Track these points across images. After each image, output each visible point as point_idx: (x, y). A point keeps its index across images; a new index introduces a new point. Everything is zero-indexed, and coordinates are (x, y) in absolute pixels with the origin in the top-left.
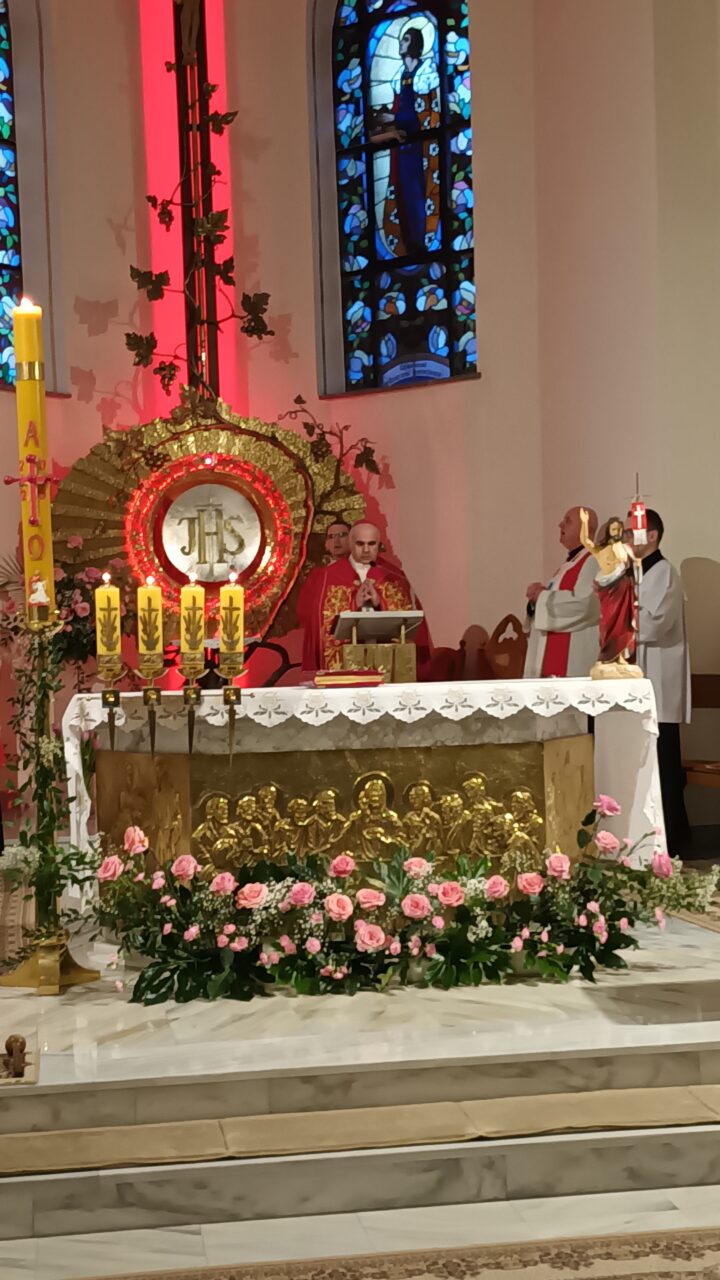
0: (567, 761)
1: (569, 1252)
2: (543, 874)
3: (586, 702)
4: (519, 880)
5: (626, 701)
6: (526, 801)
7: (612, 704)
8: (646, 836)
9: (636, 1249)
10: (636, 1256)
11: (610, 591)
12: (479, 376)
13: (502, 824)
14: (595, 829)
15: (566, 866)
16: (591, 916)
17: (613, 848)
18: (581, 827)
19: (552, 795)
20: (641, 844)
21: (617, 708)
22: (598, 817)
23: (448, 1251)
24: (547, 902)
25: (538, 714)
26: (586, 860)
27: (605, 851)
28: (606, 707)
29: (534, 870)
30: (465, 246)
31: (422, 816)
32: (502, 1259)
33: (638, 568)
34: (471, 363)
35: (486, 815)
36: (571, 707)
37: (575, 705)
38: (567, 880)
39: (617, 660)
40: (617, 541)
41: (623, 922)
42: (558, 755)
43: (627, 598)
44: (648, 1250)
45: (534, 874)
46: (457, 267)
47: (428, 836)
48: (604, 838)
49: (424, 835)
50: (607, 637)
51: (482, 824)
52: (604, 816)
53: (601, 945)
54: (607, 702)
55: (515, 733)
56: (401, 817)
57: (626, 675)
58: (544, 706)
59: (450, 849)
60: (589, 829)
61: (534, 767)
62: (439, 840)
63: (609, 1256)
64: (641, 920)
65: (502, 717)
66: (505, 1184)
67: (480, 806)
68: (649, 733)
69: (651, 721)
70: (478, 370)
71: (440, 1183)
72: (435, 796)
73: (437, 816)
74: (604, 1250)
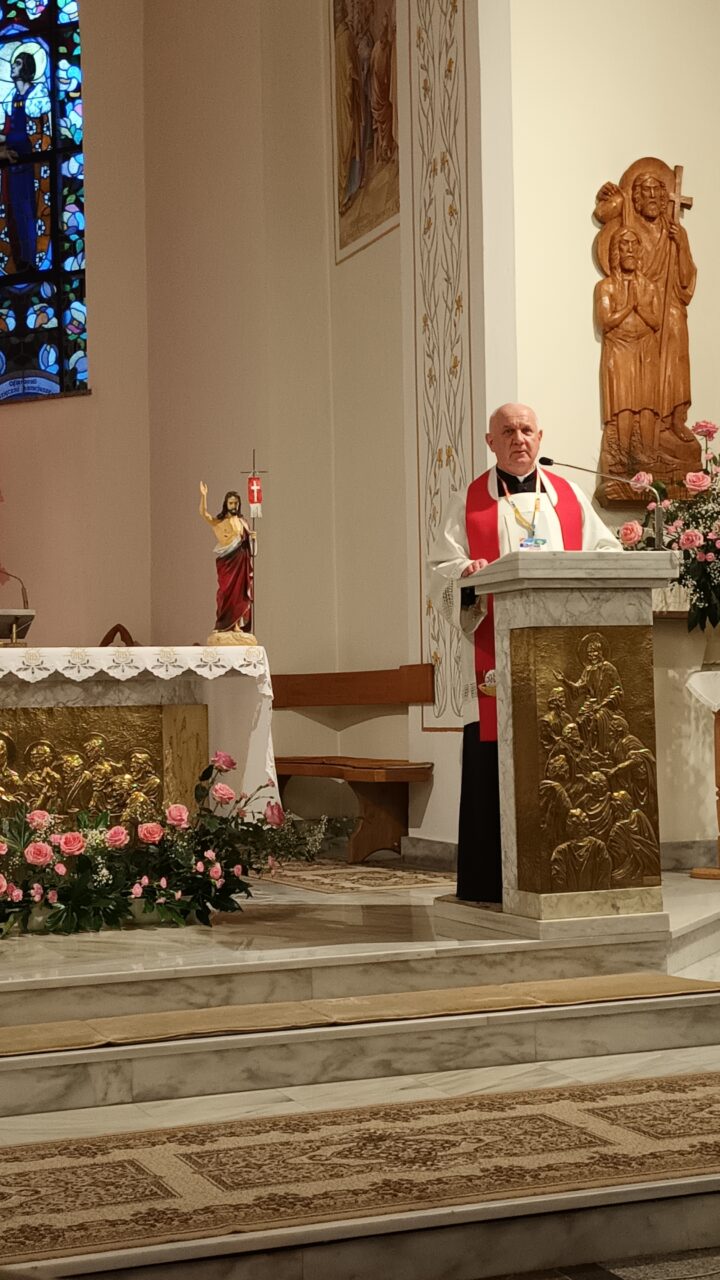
0: (184, 727)
1: (194, 1133)
2: (163, 824)
3: (204, 666)
4: (139, 829)
5: (242, 666)
6: (144, 762)
7: (228, 668)
8: (261, 787)
9: (257, 1128)
10: (258, 1133)
11: (227, 562)
12: (89, 392)
13: (120, 784)
14: (212, 783)
15: (185, 816)
16: (208, 863)
17: (230, 799)
18: (199, 782)
19: (170, 758)
20: (254, 798)
21: (233, 672)
22: (215, 771)
23: (77, 1141)
24: (166, 851)
25: (158, 677)
26: (203, 813)
27: (223, 802)
28: (222, 671)
29: (154, 821)
30: (76, 267)
31: (44, 775)
32: (131, 1141)
33: (254, 540)
34: (81, 381)
35: (105, 776)
36: (190, 672)
37: (193, 668)
38: (187, 829)
39: (233, 629)
40: (234, 514)
41: (237, 870)
42: (175, 721)
43: (243, 568)
44: (268, 1128)
45: (154, 824)
46: (68, 288)
47: (48, 794)
48: (221, 788)
49: (45, 794)
50: (224, 605)
51: (102, 784)
52: (220, 770)
53: (217, 890)
54: (223, 667)
55: (134, 696)
56: (22, 776)
57: (242, 642)
58: (163, 669)
59: (70, 808)
60: (204, 784)
61: (153, 729)
62: (59, 800)
63: (232, 1134)
64: (255, 869)
65: (123, 679)
66: (131, 1089)
67: (99, 766)
68: (264, 695)
69: (266, 685)
70: (89, 387)
71: (68, 1087)
72: (55, 756)
73: (57, 776)
74: (229, 1130)
